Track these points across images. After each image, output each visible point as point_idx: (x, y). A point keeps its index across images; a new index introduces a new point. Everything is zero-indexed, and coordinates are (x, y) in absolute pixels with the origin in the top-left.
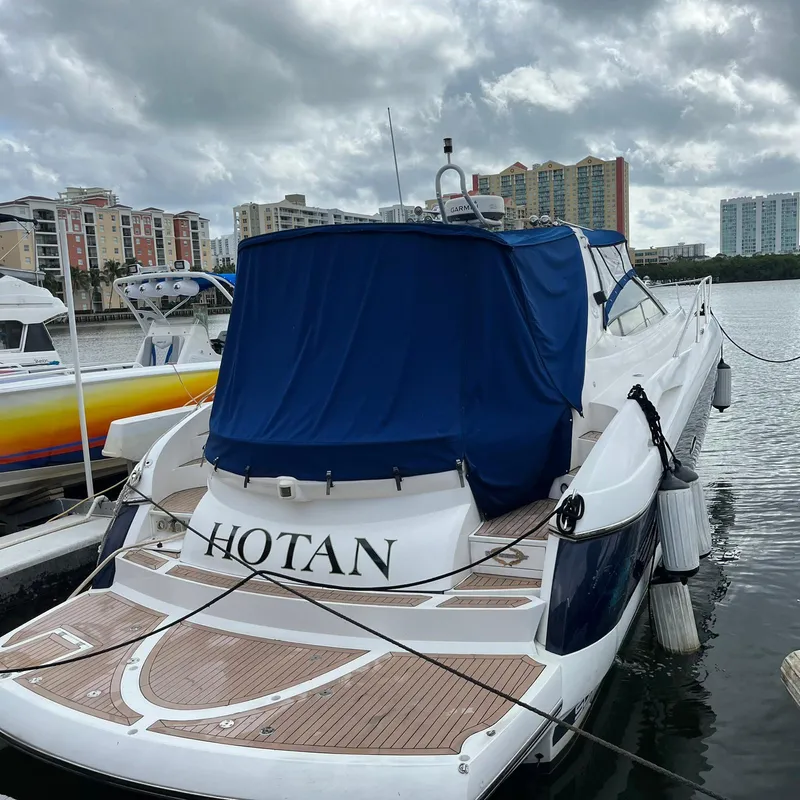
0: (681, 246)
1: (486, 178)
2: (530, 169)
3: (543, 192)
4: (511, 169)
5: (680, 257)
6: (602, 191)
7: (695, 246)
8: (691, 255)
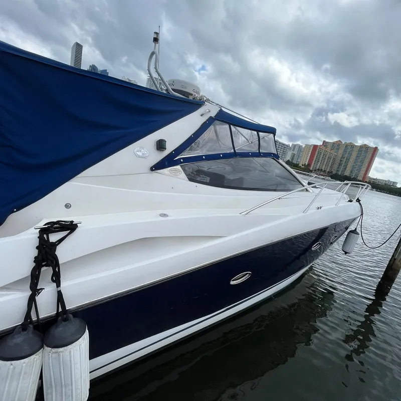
0: (389, 181)
1: (327, 142)
2: (343, 143)
3: (345, 151)
4: (337, 142)
5: (386, 184)
6: (366, 156)
7: (394, 182)
8: (391, 184)
